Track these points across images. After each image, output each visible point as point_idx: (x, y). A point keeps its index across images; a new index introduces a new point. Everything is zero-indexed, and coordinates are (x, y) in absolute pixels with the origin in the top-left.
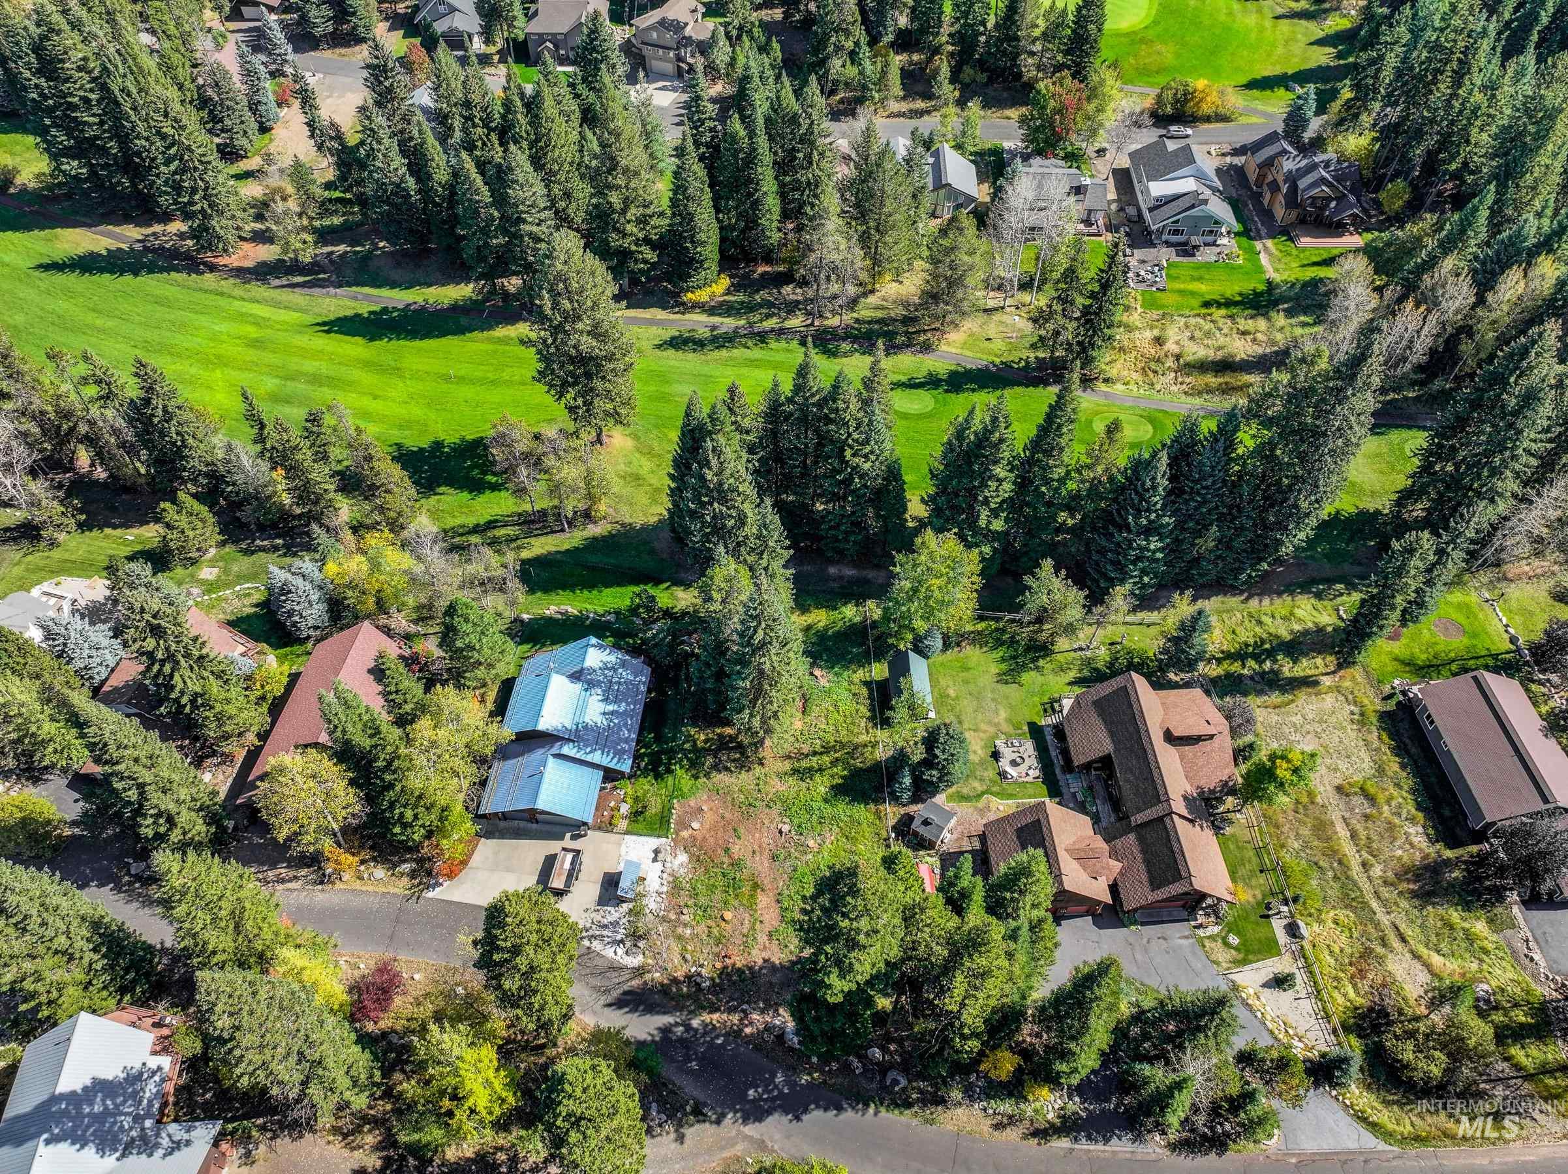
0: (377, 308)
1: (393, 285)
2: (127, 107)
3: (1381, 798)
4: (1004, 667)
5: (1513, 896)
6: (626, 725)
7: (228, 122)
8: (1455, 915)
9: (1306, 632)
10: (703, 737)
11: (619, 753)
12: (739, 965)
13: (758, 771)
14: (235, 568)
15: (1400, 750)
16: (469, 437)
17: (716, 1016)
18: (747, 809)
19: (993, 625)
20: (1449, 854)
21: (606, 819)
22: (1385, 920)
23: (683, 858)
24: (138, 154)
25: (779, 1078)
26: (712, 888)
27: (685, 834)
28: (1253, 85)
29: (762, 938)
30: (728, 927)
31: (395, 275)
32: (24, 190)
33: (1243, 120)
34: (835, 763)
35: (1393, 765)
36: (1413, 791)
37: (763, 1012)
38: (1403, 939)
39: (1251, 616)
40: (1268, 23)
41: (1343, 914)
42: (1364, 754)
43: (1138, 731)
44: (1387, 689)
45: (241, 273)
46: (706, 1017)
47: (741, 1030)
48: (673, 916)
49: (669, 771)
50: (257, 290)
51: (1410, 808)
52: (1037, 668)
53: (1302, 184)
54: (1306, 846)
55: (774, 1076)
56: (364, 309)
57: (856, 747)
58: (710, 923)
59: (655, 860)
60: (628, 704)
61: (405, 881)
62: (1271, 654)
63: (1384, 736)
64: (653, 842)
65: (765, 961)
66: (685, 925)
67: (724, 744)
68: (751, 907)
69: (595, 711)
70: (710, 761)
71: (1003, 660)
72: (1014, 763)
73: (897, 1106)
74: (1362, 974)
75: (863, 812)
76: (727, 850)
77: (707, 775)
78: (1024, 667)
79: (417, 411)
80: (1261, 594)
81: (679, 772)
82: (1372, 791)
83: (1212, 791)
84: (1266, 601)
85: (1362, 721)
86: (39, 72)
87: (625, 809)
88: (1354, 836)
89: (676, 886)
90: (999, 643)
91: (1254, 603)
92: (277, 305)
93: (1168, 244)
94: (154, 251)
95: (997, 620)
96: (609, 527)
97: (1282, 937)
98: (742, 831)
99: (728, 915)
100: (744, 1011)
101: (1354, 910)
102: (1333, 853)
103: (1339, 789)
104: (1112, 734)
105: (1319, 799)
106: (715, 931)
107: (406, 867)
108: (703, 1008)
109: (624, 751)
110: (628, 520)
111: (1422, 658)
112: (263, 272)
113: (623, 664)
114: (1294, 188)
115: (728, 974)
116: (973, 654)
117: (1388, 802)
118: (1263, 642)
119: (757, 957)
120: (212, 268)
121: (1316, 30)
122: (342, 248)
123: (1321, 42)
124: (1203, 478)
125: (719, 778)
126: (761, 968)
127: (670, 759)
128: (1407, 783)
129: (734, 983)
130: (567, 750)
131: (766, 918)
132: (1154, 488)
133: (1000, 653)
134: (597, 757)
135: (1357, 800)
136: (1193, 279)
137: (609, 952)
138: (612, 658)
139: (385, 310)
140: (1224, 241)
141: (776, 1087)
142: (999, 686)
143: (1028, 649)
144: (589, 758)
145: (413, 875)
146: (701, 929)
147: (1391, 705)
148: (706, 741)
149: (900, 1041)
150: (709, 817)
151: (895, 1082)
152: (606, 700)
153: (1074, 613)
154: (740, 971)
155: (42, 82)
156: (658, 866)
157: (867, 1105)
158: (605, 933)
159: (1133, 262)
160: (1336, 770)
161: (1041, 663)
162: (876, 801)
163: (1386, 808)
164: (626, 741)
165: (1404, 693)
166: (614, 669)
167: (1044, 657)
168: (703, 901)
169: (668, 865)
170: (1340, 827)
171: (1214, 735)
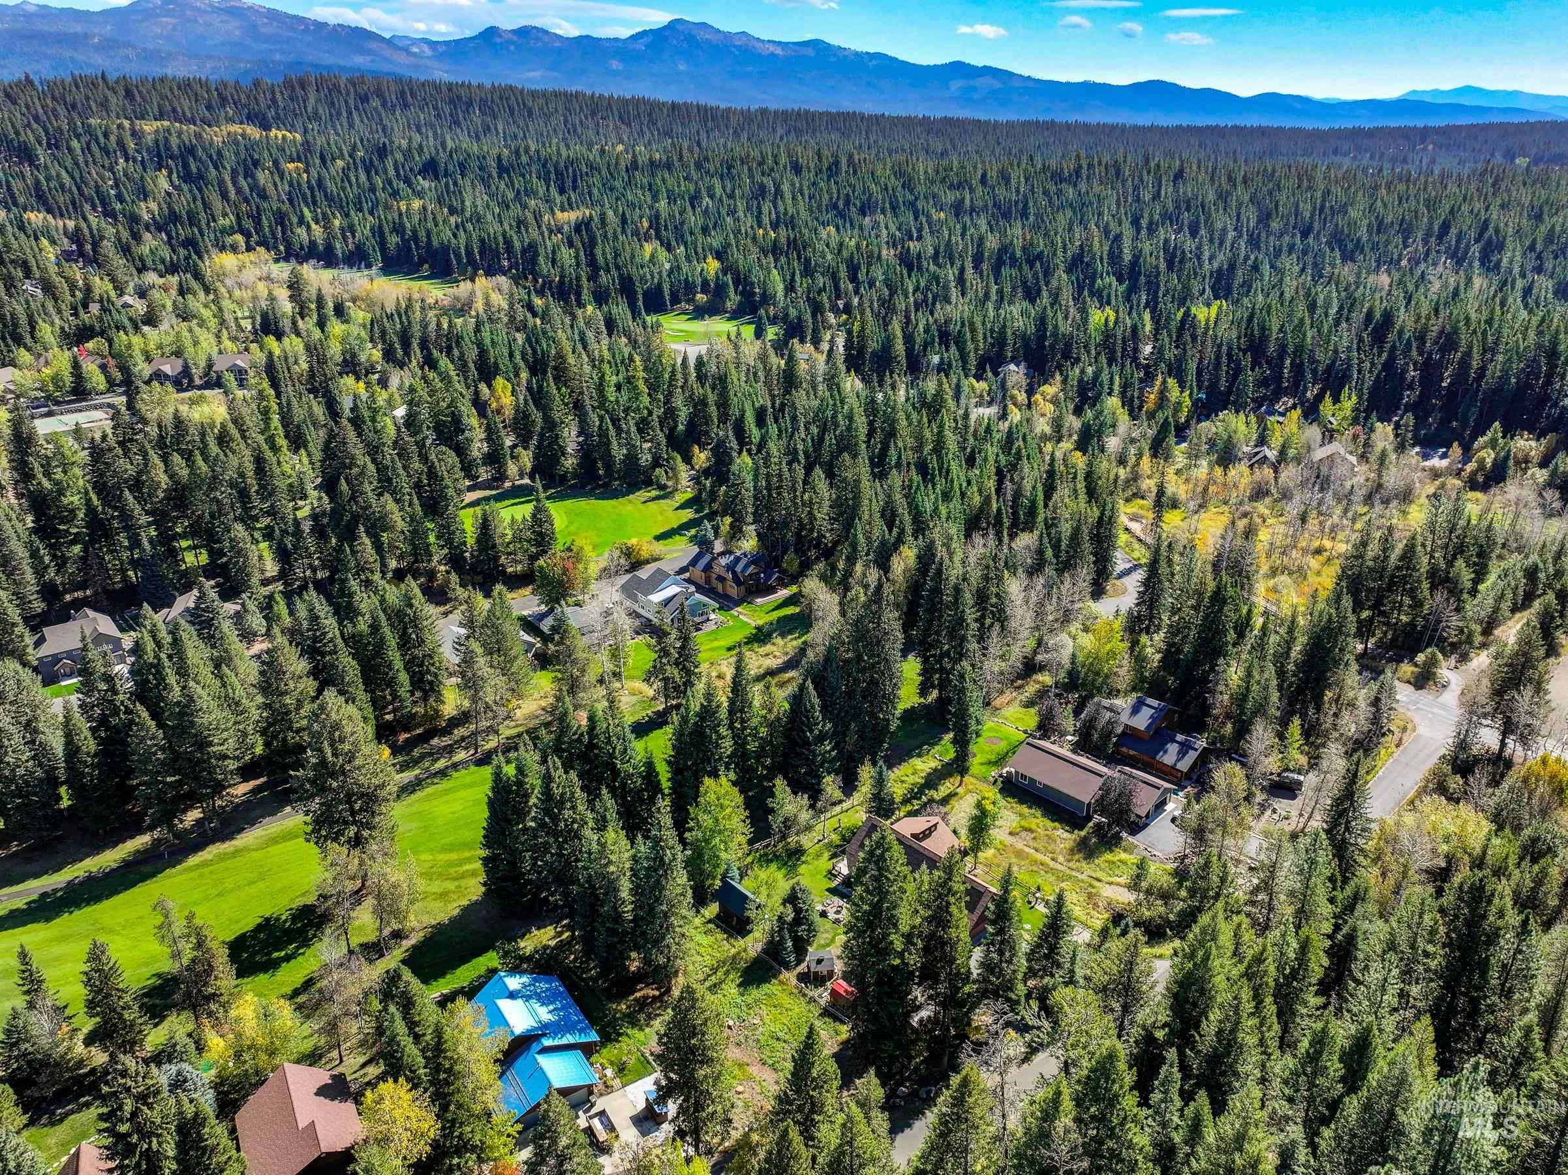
0: (35, 897)
1: (37, 875)
3: (1034, 827)
4: (784, 871)
5: (1124, 835)
6: (571, 1013)
8: (1108, 856)
9: (929, 774)
10: (624, 1006)
11: (583, 1031)
15: (1021, 802)
20: (1083, 833)
21: (602, 1086)
22: (1083, 877)
28: (658, 538)
30: (746, 1095)
33: (672, 555)
34: (727, 973)
35: (1025, 809)
36: (1043, 815)
38: (1099, 880)
42: (1008, 812)
44: (991, 779)
49: (621, 1034)
51: (1049, 824)
52: (804, 862)
57: (734, 957)
60: (561, 1001)
62: (921, 793)
63: (1010, 800)
64: (649, 1080)
68: (750, 1077)
69: (543, 1012)
70: (642, 1016)
71: (780, 868)
72: (838, 912)
74: (1096, 905)
75: (772, 987)
78: (795, 865)
81: (628, 1032)
82: (1026, 825)
87: (609, 1073)
88: (1036, 850)
90: (769, 861)
96: (421, 934)
99: (739, 1090)
102: (1035, 862)
103: (1014, 835)
105: (1006, 842)
109: (584, 1029)
110: (435, 922)
111: (993, 758)
114: (734, 574)
117: (1038, 827)
121: (671, 503)
123: (682, 507)
127: (614, 1028)
128: (1039, 813)
130: (543, 1044)
131: (764, 1077)
133: (775, 865)
134: (569, 1040)
135: (1024, 834)
138: (525, 979)
139: (44, 895)
140: (712, 616)
142: (791, 881)
143: (789, 856)
144: (563, 1042)
147: (999, 783)
148: (629, 1007)
152: (544, 1004)
153: (805, 816)
160: (1001, 826)
161: (804, 858)
162: (775, 977)
163: (1039, 830)
164: (579, 1021)
165: (1000, 776)
166: (532, 985)
167: (802, 855)
170: (1027, 850)
171: (935, 825)
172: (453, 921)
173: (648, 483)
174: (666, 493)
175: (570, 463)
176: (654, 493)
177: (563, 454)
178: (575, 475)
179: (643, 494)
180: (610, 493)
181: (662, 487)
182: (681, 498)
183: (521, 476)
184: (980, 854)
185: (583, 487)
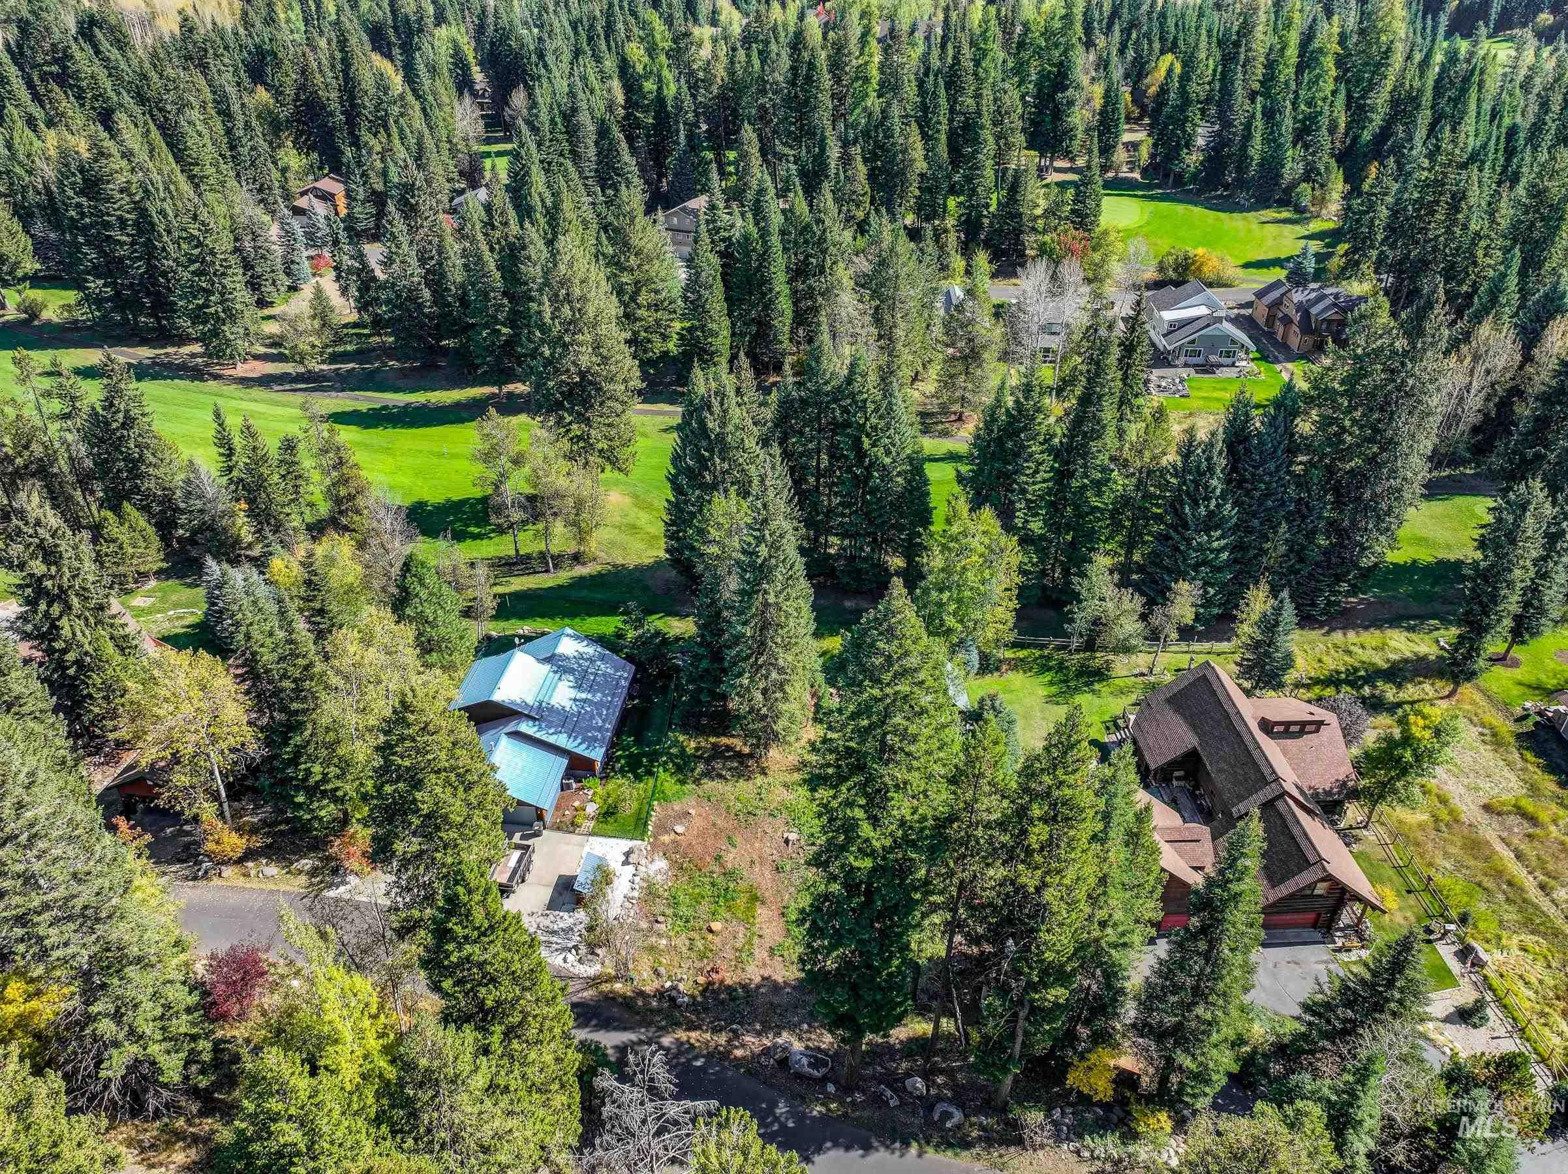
0: (377, 406)
1: (397, 390)
2: (161, 228)
3: (1544, 817)
4: (1054, 689)
6: (600, 715)
7: (258, 269)
9: (1406, 661)
10: (693, 744)
11: (591, 742)
12: (728, 982)
13: (759, 780)
14: (174, 598)
15: (1552, 768)
16: (455, 498)
17: (694, 1035)
18: (747, 817)
19: (1038, 653)
21: (567, 819)
23: (661, 864)
24: (164, 274)
25: (782, 1109)
26: (697, 899)
27: (666, 838)
28: (1247, 266)
29: (761, 954)
30: (717, 940)
31: (400, 383)
32: (49, 323)
33: (1244, 286)
35: (1549, 784)
37: (759, 1034)
39: (1336, 646)
40: (1255, 226)
41: (1529, 939)
42: (1506, 772)
43: (1227, 716)
44: (1518, 711)
45: (245, 382)
46: (682, 1035)
47: (730, 1052)
48: (644, 925)
49: (650, 773)
50: (257, 392)
52: (1093, 691)
53: (1314, 311)
54: (1459, 865)
55: (773, 1104)
56: (363, 407)
58: (692, 934)
59: (626, 863)
60: (605, 695)
61: (303, 879)
62: (1369, 679)
63: (1529, 755)
64: (625, 844)
65: (764, 978)
66: (660, 935)
67: (718, 753)
68: (748, 921)
69: (564, 695)
70: (701, 767)
71: (1051, 683)
73: (950, 1146)
76: (718, 858)
77: (697, 782)
78: (1077, 690)
79: (404, 480)
80: (1345, 628)
81: (662, 775)
82: (1531, 809)
83: (1328, 793)
84: (1351, 635)
85: (1495, 740)
86: (82, 193)
87: (591, 808)
88: (1519, 856)
89: (650, 892)
90: (1045, 669)
91: (1337, 636)
92: (276, 403)
93: (1186, 365)
94: (162, 365)
95: (1042, 647)
96: (599, 568)
97: (1455, 966)
98: (738, 840)
99: (716, 926)
100: (734, 1031)
101: (1544, 935)
102: (1498, 874)
103: (1487, 808)
104: (1194, 727)
105: (1463, 818)
106: (699, 944)
107: (306, 863)
108: (678, 1024)
109: (595, 739)
110: (620, 561)
111: (1551, 683)
112: (266, 381)
113: (602, 658)
114: (1306, 315)
115: (713, 991)
116: (1016, 679)
117: (1555, 822)
118: (1356, 670)
119: (753, 974)
120: (216, 377)
121: (1301, 230)
122: (351, 366)
123: (1309, 236)
124: (1263, 462)
125: (709, 785)
126: (758, 987)
127: (651, 761)
129: (722, 1002)
130: (525, 727)
131: (766, 932)
132: (1211, 469)
133: (1048, 677)
134: (562, 740)
135: (1513, 820)
136: (1215, 389)
137: (558, 960)
138: (590, 650)
139: (385, 408)
140: (1241, 363)
141: (776, 1119)
142: (1049, 706)
143: (1080, 674)
144: (552, 740)
145: (313, 872)
146: (681, 942)
147: (1528, 726)
148: (697, 749)
149: (950, 1073)
150: (698, 822)
151: (947, 1116)
152: (578, 687)
154: (730, 989)
155: (83, 200)
156: (630, 869)
157: (906, 1144)
158: (554, 939)
159: (1153, 377)
160: (1477, 789)
161: (1097, 686)
163: (1553, 828)
164: (600, 729)
165: (1540, 713)
166: (591, 660)
167: (1099, 681)
168: (683, 910)
169: (642, 869)
170: (1499, 847)
171: (1319, 724)
172: (639, 569)
173: (1284, 203)
174: (1301, 214)
175: (1193, 159)
176: (1285, 215)
177: (1187, 146)
178: (1194, 177)
179: (1270, 214)
180: (1229, 206)
181: (1299, 210)
182: (1315, 226)
183: (1131, 170)
184: (1382, 807)
185: (1199, 192)
